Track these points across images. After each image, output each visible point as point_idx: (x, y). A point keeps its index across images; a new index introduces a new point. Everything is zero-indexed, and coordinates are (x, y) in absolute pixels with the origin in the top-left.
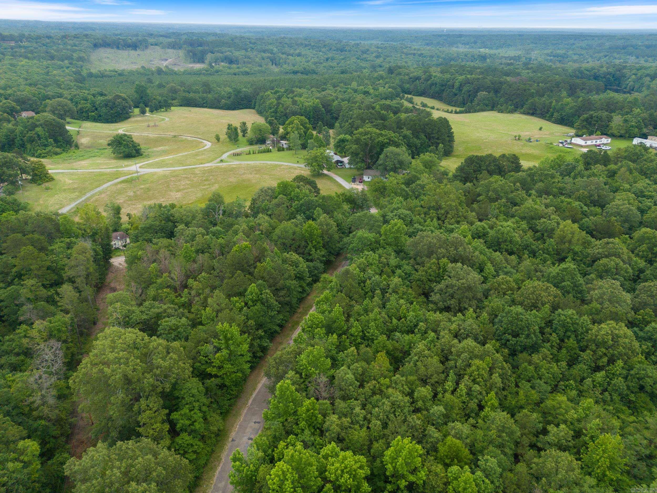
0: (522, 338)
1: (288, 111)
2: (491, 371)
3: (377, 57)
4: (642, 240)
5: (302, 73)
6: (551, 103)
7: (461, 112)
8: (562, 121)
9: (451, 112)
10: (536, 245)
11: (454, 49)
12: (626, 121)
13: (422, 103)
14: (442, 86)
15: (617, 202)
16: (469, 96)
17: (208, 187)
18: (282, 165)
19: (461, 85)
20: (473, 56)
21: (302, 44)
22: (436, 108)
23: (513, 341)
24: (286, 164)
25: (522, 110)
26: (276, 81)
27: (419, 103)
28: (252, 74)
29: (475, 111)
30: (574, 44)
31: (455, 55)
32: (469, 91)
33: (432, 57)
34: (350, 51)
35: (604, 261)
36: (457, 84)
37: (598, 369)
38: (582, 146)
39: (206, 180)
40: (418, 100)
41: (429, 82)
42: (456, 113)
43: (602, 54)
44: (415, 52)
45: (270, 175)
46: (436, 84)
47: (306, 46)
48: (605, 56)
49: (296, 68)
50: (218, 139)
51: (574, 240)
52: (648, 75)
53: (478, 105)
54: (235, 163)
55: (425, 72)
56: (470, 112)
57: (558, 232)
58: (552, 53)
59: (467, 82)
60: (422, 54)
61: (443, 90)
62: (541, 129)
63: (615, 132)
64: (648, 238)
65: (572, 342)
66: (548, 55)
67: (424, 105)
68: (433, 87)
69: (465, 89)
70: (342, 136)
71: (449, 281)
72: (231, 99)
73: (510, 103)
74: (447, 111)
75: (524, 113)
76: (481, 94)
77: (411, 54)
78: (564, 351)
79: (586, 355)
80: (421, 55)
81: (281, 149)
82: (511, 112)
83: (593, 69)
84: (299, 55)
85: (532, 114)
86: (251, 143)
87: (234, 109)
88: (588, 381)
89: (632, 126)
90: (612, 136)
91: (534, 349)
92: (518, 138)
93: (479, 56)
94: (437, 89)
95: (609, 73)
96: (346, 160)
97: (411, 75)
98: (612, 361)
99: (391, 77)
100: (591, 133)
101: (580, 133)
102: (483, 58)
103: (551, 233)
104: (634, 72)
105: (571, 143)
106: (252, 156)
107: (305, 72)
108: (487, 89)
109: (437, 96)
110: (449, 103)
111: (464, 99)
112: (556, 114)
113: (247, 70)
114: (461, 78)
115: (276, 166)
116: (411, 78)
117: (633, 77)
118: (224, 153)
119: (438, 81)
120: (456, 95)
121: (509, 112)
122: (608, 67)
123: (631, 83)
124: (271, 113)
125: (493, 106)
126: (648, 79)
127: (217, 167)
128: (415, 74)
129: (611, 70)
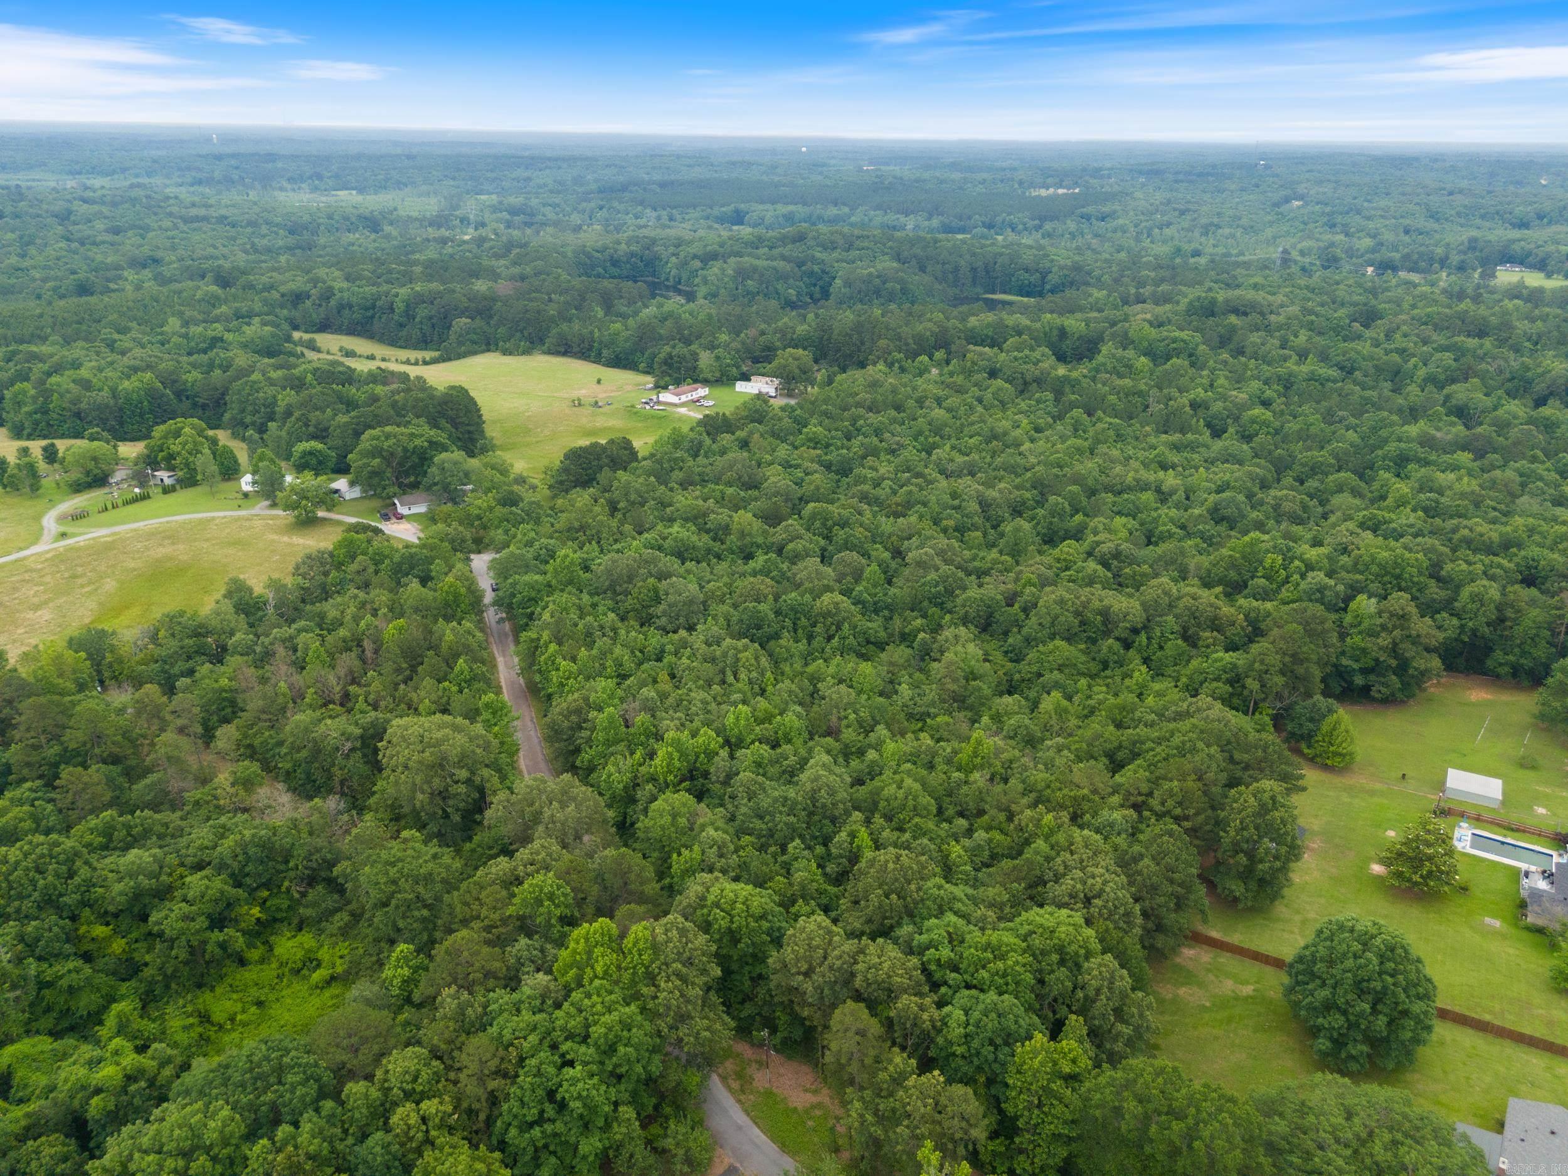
0: (766, 629)
1: (83, 406)
2: (757, 658)
3: (116, 231)
4: (814, 516)
6: (592, 333)
8: (621, 361)
9: (416, 363)
10: (717, 546)
11: (281, 196)
12: (718, 358)
13: (341, 349)
14: (367, 309)
15: (772, 479)
16: (433, 326)
17: (92, 587)
18: (213, 518)
19: (408, 306)
20: (346, 219)
22: (378, 357)
24: (222, 514)
25: (545, 348)
27: (334, 350)
29: (460, 356)
32: (431, 318)
35: (790, 546)
36: (400, 306)
37: (829, 638)
38: (675, 405)
39: (74, 577)
40: (325, 340)
41: (333, 303)
42: (425, 363)
43: (593, 204)
44: (202, 212)
45: (207, 540)
46: (351, 307)
48: (601, 208)
51: (754, 532)
52: (695, 257)
53: (461, 343)
54: (98, 532)
55: (313, 282)
56: (450, 359)
57: (735, 527)
58: (501, 203)
59: (420, 299)
60: (226, 218)
61: (373, 317)
62: (599, 382)
63: (709, 376)
64: (819, 513)
65: (804, 621)
66: (495, 209)
67: (350, 354)
68: (347, 311)
69: (422, 312)
70: (300, 447)
71: (671, 598)
74: (409, 362)
75: (549, 352)
76: (459, 323)
78: (800, 631)
79: (819, 629)
80: (222, 219)
81: (167, 490)
82: (527, 352)
83: (605, 248)
85: (565, 354)
86: (78, 488)
88: (828, 648)
89: (728, 365)
90: (706, 382)
91: (777, 636)
92: (578, 403)
94: (356, 316)
95: (633, 255)
96: (342, 485)
97: (283, 289)
98: (839, 628)
100: (678, 382)
101: (662, 383)
102: (372, 223)
103: (726, 529)
104: (672, 249)
105: (659, 402)
106: (112, 514)
108: (467, 312)
109: (362, 328)
110: (393, 343)
111: (424, 335)
112: (605, 352)
114: (404, 292)
115: (201, 521)
116: (283, 295)
117: (674, 259)
118: (38, 518)
119: (354, 300)
120: (402, 325)
121: (523, 353)
122: (628, 244)
123: (674, 272)
124: (30, 414)
125: (487, 344)
126: (697, 264)
127: (70, 549)
128: (292, 286)
129: (634, 248)
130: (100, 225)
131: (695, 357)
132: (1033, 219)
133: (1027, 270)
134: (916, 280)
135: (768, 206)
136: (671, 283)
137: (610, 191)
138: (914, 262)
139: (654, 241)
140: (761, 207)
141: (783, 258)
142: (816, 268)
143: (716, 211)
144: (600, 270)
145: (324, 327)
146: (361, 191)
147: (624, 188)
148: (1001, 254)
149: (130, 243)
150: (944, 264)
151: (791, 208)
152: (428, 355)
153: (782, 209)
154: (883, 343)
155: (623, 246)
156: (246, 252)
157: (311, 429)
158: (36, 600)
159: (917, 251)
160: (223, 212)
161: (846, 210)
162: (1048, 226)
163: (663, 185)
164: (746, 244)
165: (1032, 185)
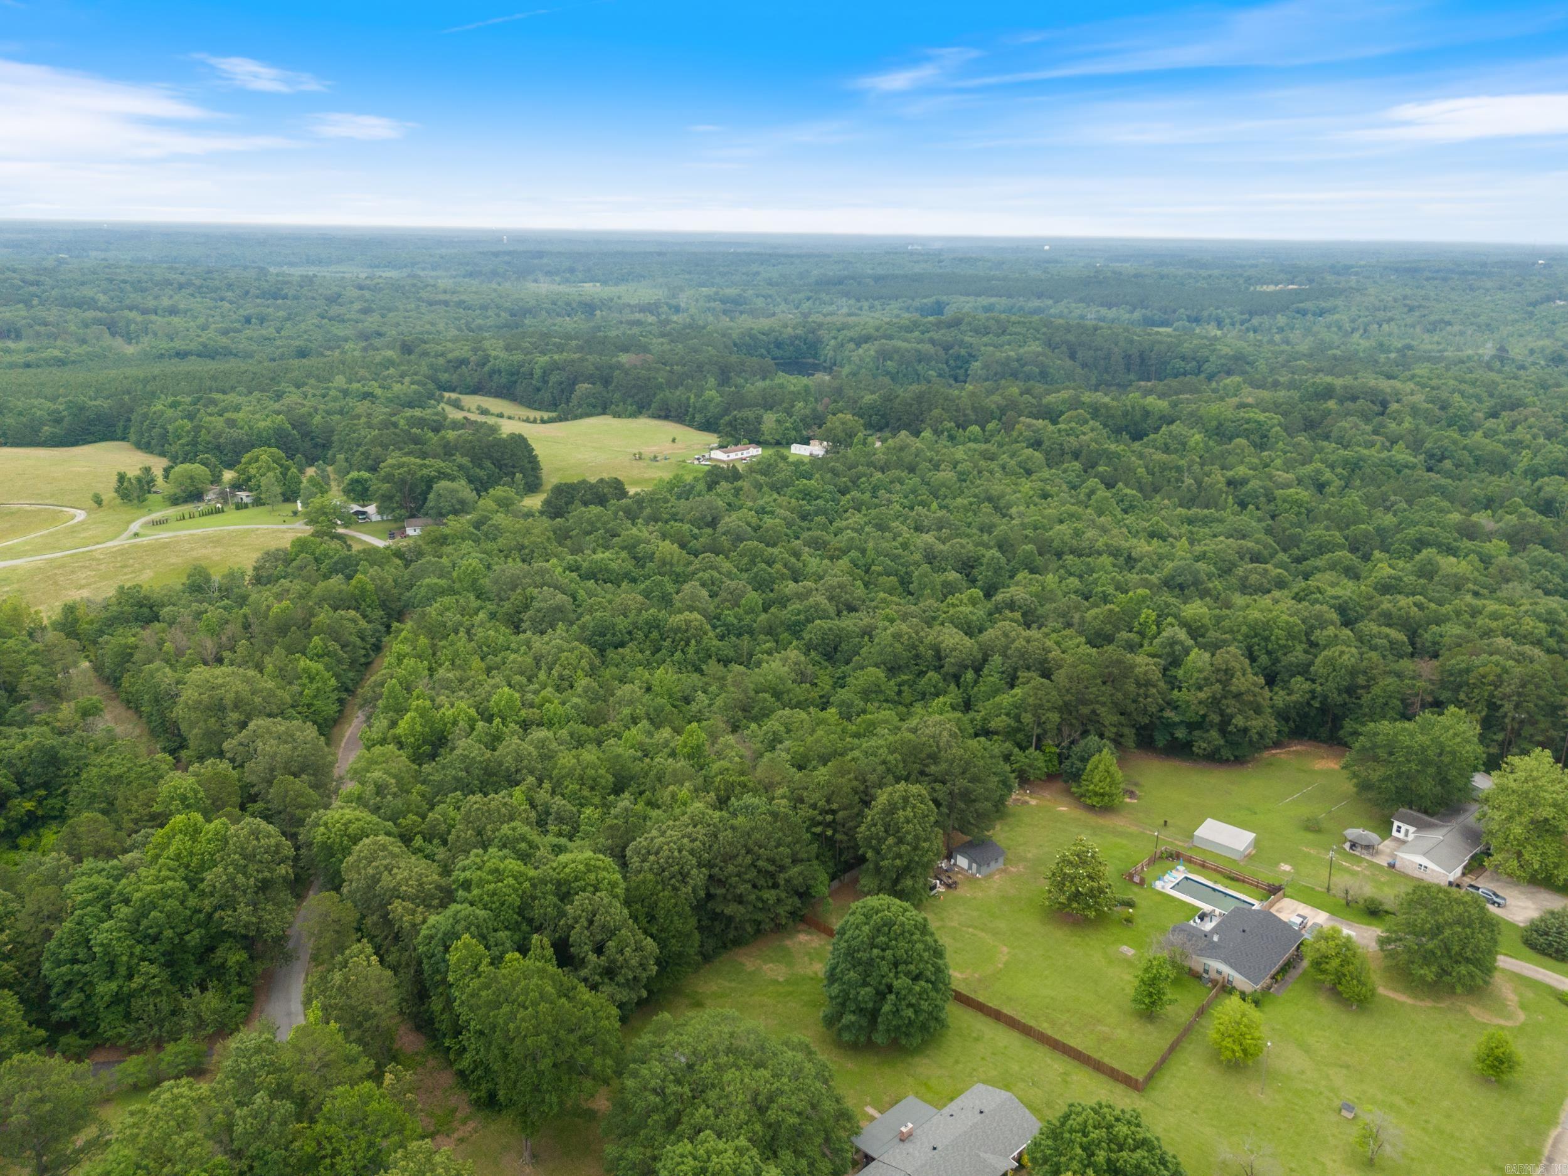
0: (608, 636)
1: (222, 440)
3: (366, 311)
4: (744, 553)
5: (199, 355)
6: (688, 398)
7: (551, 421)
8: (708, 426)
9: (535, 421)
10: (635, 572)
11: (532, 286)
12: (780, 421)
13: (479, 408)
14: (512, 374)
16: (562, 391)
17: (133, 575)
18: (258, 530)
19: (544, 372)
20: (568, 304)
21: (168, 283)
22: (506, 415)
23: (601, 640)
24: (263, 527)
25: (649, 412)
26: (154, 378)
27: (473, 408)
28: (73, 362)
29: (575, 418)
30: (758, 273)
31: (533, 303)
32: (561, 383)
33: (484, 308)
34: (296, 298)
36: (538, 372)
38: (724, 462)
39: (124, 566)
40: (472, 402)
41: (486, 369)
42: (543, 422)
43: (801, 296)
44: (447, 297)
45: (242, 546)
46: (500, 372)
47: (181, 287)
48: (808, 299)
49: (179, 344)
50: (98, 501)
51: (675, 561)
52: (851, 340)
53: (580, 406)
54: (164, 535)
55: (475, 350)
56: (566, 420)
57: (657, 555)
58: (717, 293)
59: (555, 367)
61: (515, 382)
62: (674, 440)
64: (749, 550)
65: (655, 635)
66: (709, 298)
67: (484, 412)
68: (496, 376)
69: (553, 379)
70: (354, 474)
71: (538, 605)
72: (65, 424)
73: (630, 400)
74: (527, 420)
75: (652, 416)
76: (583, 387)
77: (439, 302)
80: (460, 304)
81: (241, 506)
82: (633, 415)
83: (772, 330)
84: (173, 311)
85: (664, 417)
86: (175, 501)
87: (75, 443)
89: (790, 428)
90: (763, 443)
92: (640, 457)
93: (580, 303)
94: (504, 381)
95: (797, 337)
96: (371, 509)
97: (450, 356)
99: (409, 362)
100: (735, 443)
101: (723, 443)
102: (589, 308)
103: (651, 557)
104: (832, 333)
105: (710, 459)
106: (188, 522)
107: (208, 353)
108: (590, 379)
109: (506, 392)
110: (530, 405)
111: (553, 398)
112: (698, 417)
113: (57, 353)
114: (543, 360)
115: (247, 531)
116: (449, 361)
117: (833, 342)
118: (129, 523)
119: (503, 366)
120: (539, 390)
121: (630, 416)
122: (794, 328)
123: (831, 354)
124: (183, 445)
125: (601, 407)
126: (852, 346)
127: (135, 545)
128: (457, 354)
129: (799, 332)
130: (357, 306)
131: (759, 420)
132: (1242, 313)
133: (1183, 358)
134: (1059, 363)
135: (971, 299)
136: (827, 364)
137: (827, 284)
138: (1064, 348)
139: (820, 325)
140: (963, 299)
141: (932, 342)
142: (963, 352)
143: (917, 303)
144: (763, 351)
145: (476, 390)
146: (604, 283)
147: (840, 282)
148: (1160, 342)
149: (371, 322)
150: (1096, 350)
151: (993, 300)
152: (546, 415)
153: (984, 301)
154: (936, 412)
155: (789, 330)
156: (460, 329)
157: (370, 462)
158: (83, 582)
159: (1071, 337)
160: (463, 297)
161: (1050, 302)
162: (1255, 321)
163: (878, 279)
164: (901, 328)
165: (1261, 281)
